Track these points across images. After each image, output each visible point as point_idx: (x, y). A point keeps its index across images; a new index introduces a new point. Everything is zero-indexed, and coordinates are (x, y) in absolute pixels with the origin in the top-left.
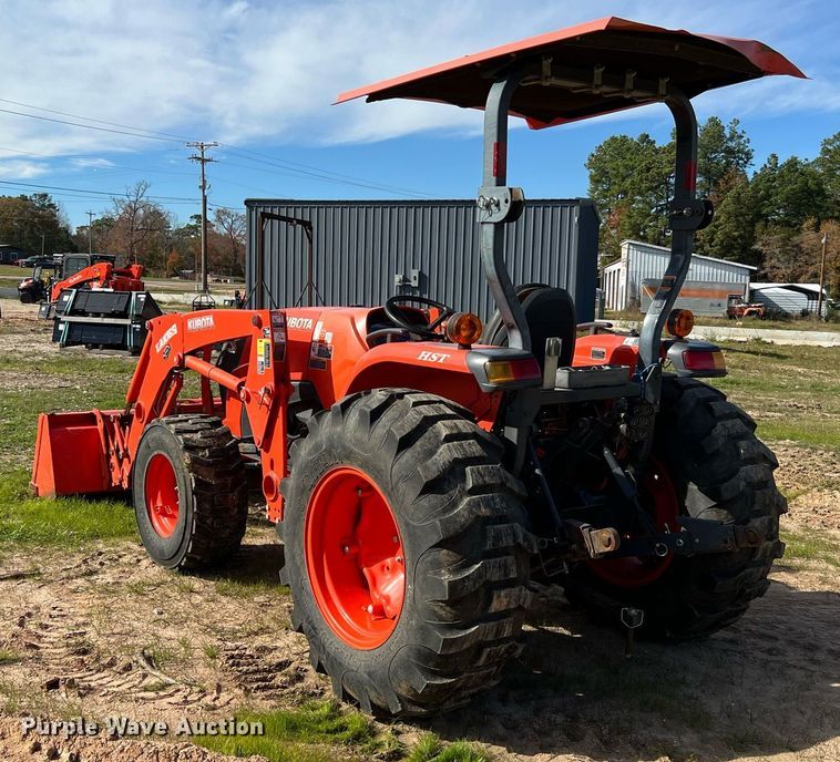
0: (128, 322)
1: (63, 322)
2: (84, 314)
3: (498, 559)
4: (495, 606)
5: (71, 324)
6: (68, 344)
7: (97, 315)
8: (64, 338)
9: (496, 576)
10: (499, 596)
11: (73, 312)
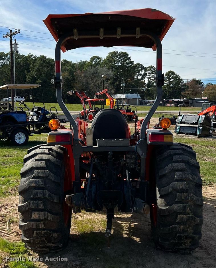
0: (197, 126)
1: (178, 126)
2: (184, 123)
3: (34, 201)
4: (33, 217)
5: (181, 126)
6: (179, 133)
7: (188, 123)
8: (178, 131)
9: (33, 207)
10: (35, 214)
11: (182, 122)
